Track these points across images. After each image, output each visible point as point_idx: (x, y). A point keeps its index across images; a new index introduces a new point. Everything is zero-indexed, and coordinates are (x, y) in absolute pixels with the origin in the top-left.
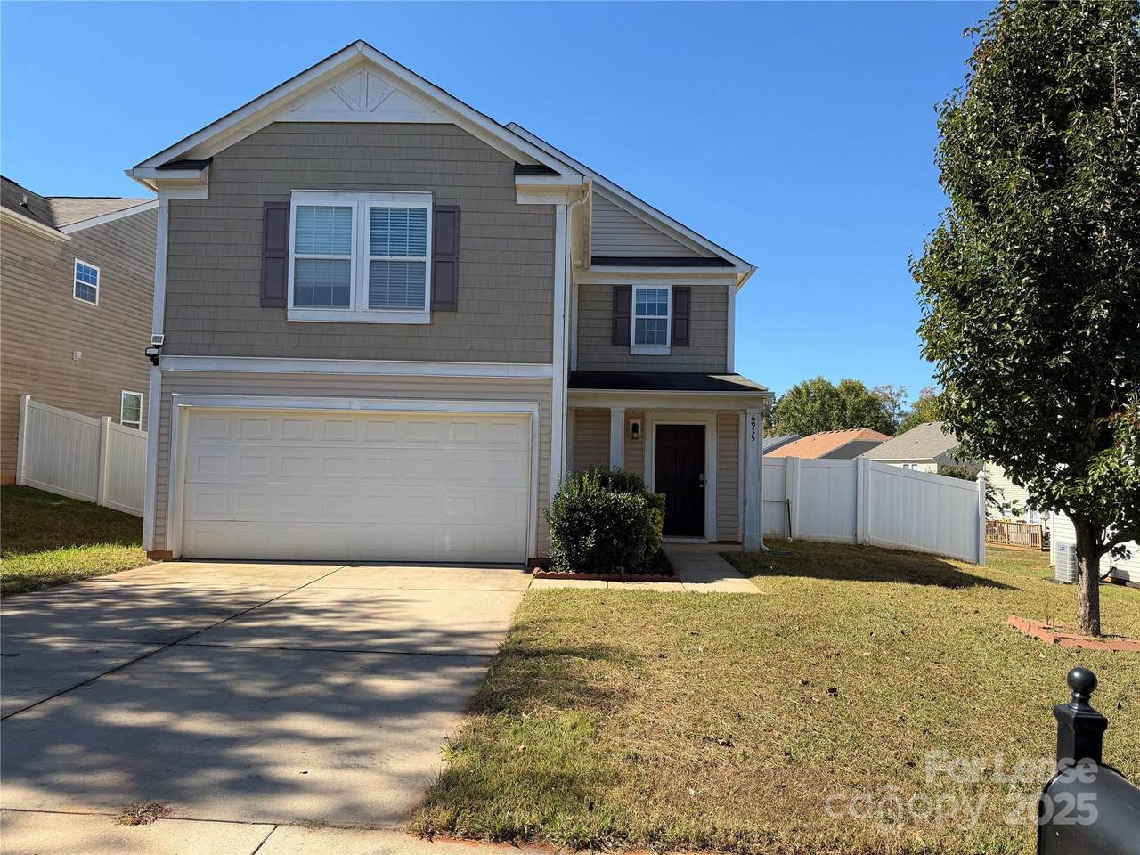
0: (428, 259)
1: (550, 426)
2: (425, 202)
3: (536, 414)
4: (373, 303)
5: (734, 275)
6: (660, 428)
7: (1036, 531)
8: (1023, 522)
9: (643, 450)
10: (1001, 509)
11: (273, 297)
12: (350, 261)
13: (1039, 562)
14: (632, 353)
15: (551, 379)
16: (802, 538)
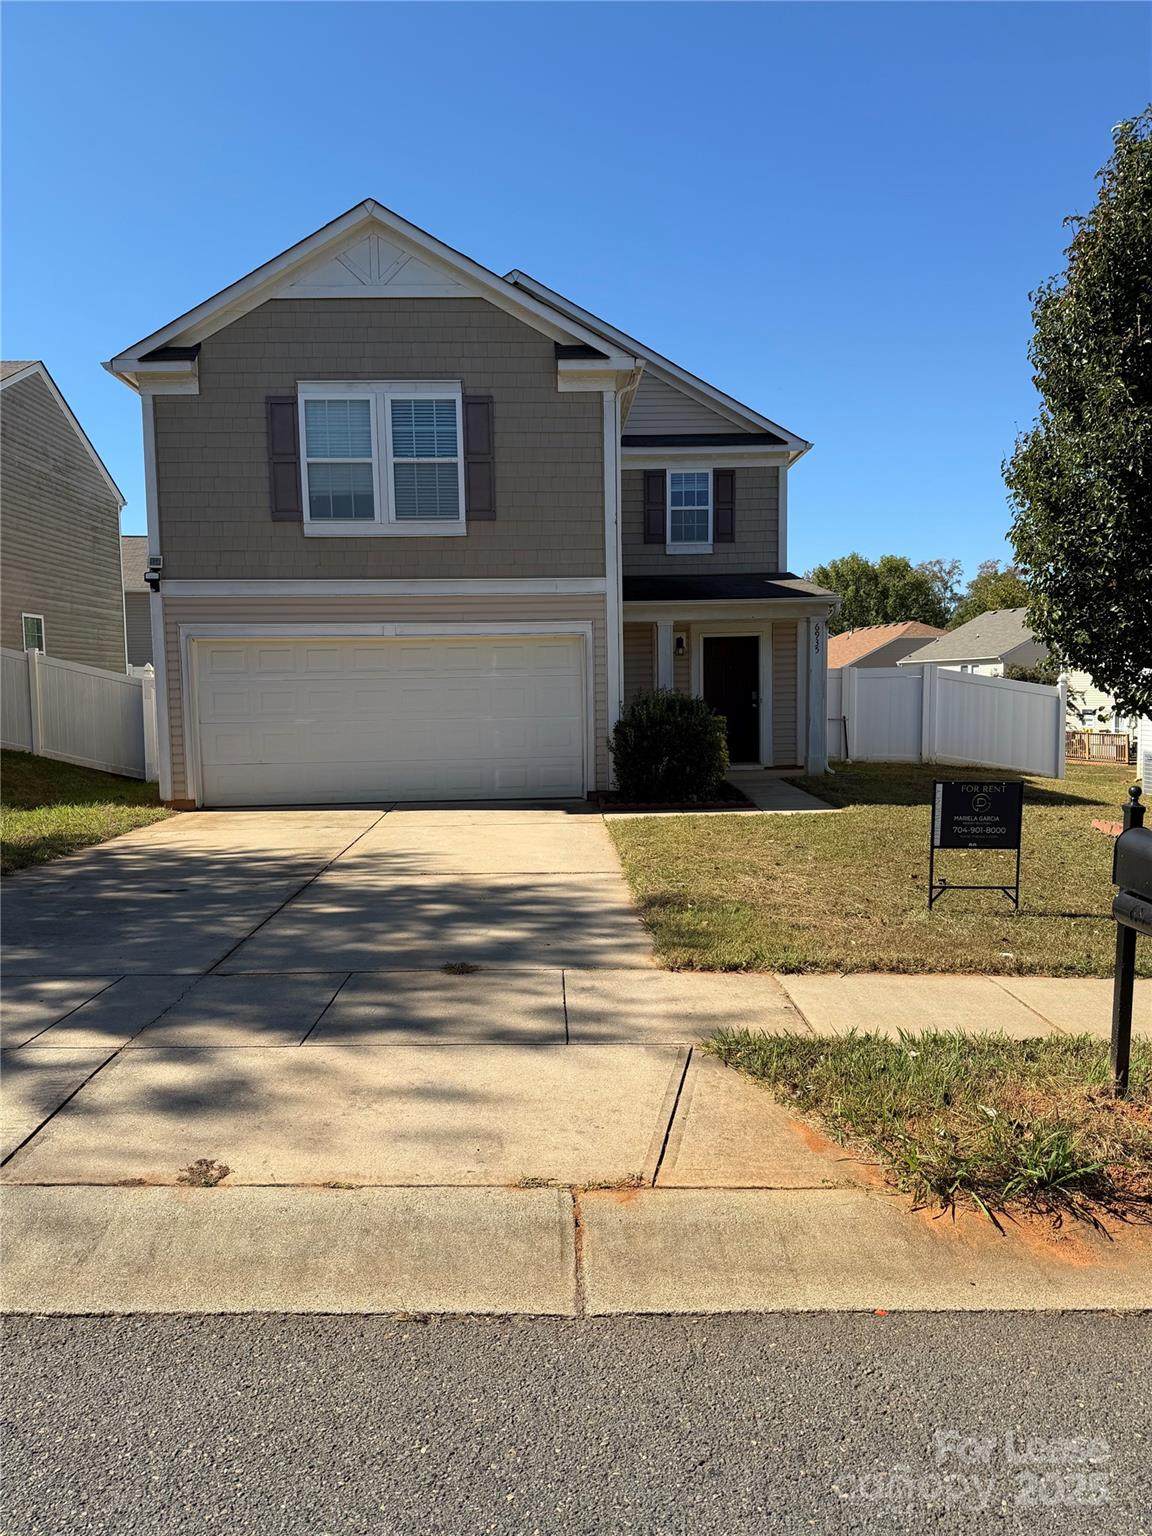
0: (460, 460)
1: (605, 647)
2: (452, 393)
3: (590, 635)
4: (401, 514)
5: (786, 454)
6: (707, 641)
7: (1122, 742)
8: (1107, 731)
9: (689, 667)
10: (1081, 716)
11: (285, 509)
12: (371, 464)
13: (1123, 776)
14: (668, 553)
15: (604, 595)
16: (860, 760)
